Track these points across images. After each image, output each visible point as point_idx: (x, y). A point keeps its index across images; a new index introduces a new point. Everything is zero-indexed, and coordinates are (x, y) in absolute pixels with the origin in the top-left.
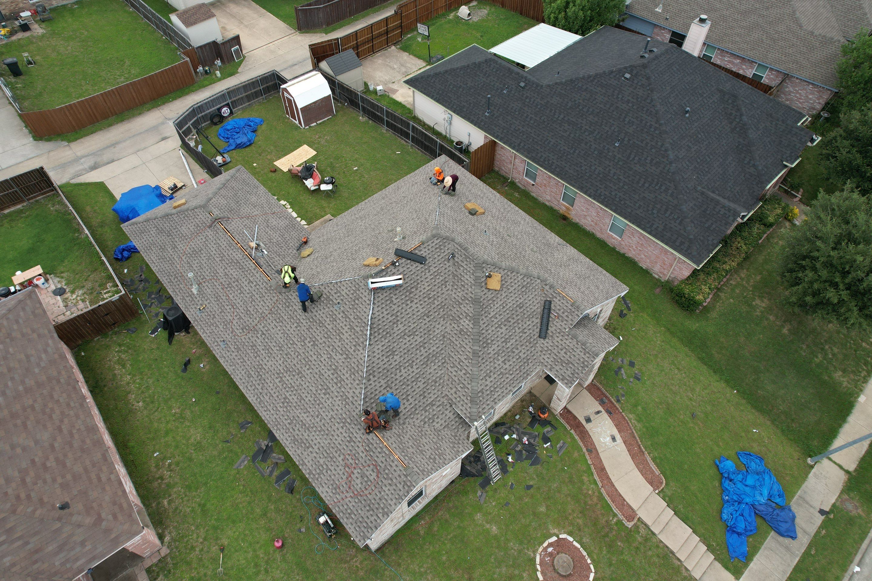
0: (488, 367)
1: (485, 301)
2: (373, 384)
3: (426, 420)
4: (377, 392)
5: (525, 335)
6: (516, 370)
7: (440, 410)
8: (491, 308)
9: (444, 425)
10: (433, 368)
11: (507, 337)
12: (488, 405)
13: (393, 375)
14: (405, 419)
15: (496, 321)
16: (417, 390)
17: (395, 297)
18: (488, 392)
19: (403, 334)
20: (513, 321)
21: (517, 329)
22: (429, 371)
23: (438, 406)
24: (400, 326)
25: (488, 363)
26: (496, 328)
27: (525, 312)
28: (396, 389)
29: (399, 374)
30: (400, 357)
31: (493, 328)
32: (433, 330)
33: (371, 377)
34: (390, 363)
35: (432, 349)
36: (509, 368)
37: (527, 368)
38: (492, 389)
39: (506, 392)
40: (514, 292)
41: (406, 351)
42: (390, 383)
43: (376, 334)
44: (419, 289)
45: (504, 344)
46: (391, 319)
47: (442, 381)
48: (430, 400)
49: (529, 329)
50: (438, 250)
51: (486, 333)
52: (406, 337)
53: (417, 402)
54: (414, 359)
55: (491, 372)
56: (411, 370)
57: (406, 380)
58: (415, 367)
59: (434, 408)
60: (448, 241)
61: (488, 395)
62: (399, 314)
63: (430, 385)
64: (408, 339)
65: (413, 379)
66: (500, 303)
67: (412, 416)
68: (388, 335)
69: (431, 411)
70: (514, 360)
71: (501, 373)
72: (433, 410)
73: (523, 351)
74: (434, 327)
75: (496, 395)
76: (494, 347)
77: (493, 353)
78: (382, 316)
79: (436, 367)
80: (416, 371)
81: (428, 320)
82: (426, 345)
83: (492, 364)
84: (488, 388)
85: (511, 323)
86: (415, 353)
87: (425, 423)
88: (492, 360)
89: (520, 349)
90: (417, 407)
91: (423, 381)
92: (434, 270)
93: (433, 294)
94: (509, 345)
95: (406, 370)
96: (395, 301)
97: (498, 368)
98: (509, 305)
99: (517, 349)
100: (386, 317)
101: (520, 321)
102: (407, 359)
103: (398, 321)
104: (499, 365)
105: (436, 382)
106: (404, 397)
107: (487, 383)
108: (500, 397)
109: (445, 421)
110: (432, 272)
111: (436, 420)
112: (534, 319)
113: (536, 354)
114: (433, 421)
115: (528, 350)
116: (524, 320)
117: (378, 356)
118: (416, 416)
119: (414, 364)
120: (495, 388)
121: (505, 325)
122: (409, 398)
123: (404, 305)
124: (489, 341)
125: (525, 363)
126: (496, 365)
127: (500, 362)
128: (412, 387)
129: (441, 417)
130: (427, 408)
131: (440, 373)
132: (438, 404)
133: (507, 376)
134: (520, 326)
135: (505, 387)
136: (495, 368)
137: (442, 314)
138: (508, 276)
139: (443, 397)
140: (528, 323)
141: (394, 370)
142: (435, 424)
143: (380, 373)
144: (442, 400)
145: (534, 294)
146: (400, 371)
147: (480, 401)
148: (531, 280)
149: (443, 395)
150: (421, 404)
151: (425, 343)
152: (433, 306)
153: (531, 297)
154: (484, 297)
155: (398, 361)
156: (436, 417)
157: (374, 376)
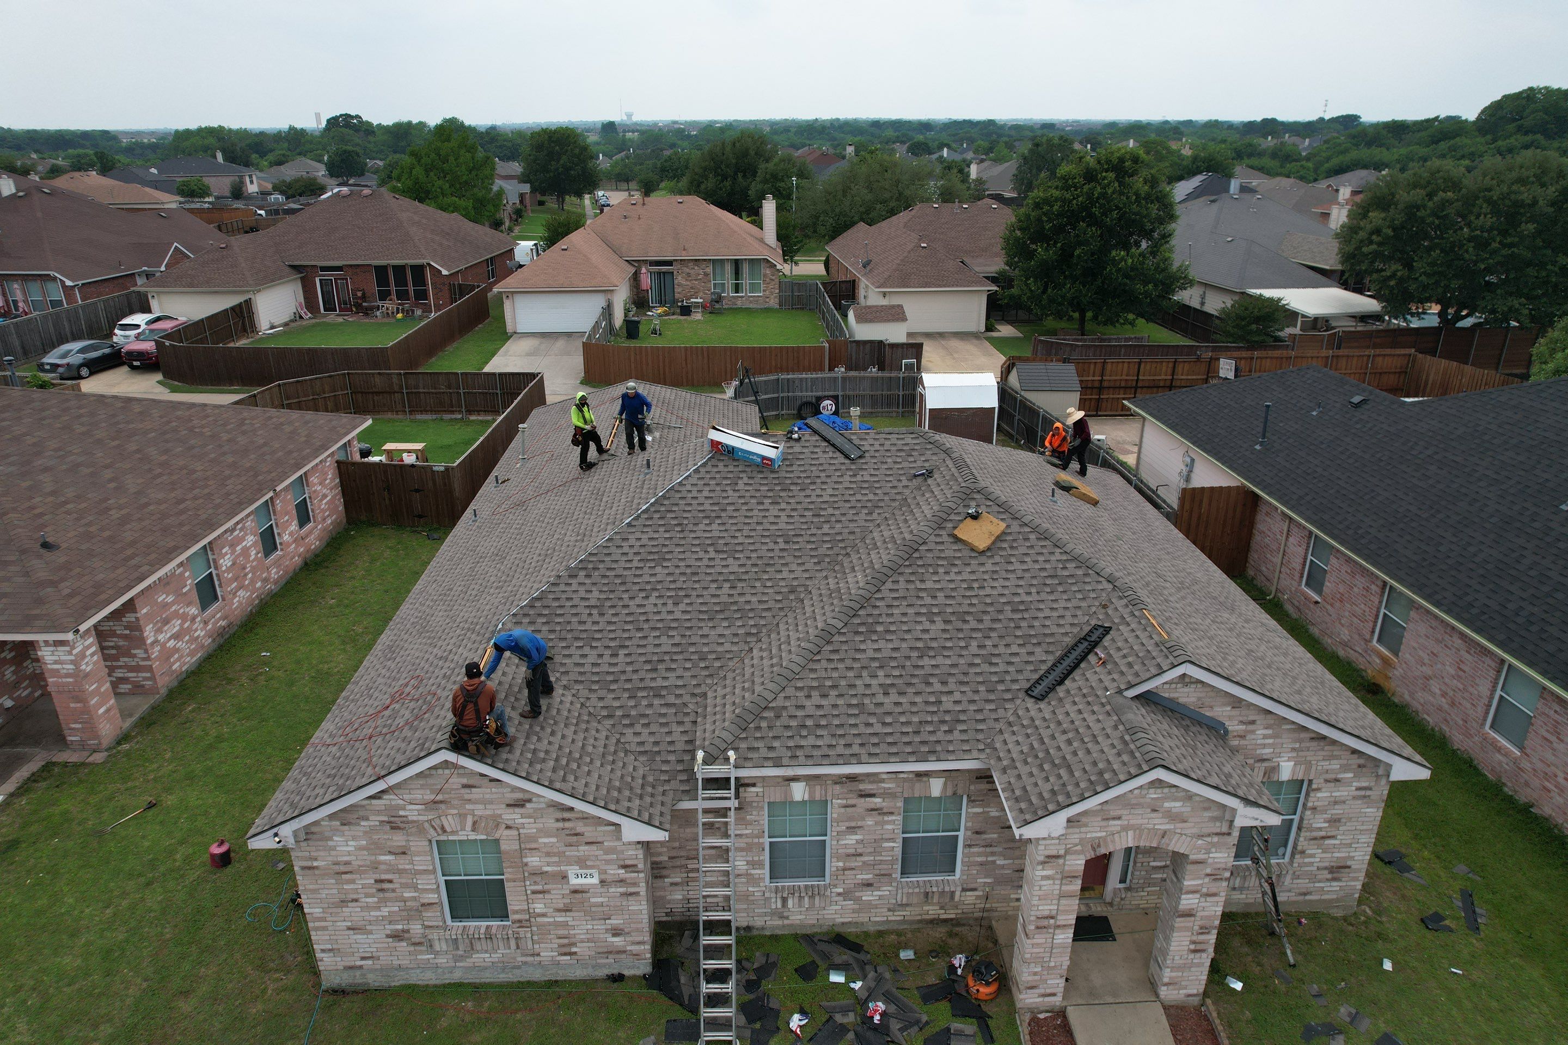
0: (835, 675)
1: (929, 555)
2: (574, 587)
3: (619, 713)
4: (569, 604)
5: (986, 668)
6: (908, 723)
7: (664, 715)
8: (936, 573)
9: (647, 747)
10: (719, 631)
11: (934, 644)
12: (771, 748)
13: (625, 596)
14: (576, 681)
15: (928, 601)
16: (650, 649)
17: (746, 480)
18: (794, 723)
19: (709, 542)
20: (973, 624)
21: (974, 644)
22: (706, 631)
23: (667, 705)
24: (714, 527)
25: (841, 666)
26: (918, 614)
27: (1024, 624)
28: (609, 623)
29: (638, 601)
30: (669, 574)
31: (911, 611)
32: (778, 567)
33: (582, 573)
34: (638, 572)
35: (748, 598)
36: (888, 707)
37: (940, 736)
38: (809, 722)
39: (840, 750)
40: (1020, 574)
41: (689, 571)
42: (608, 604)
43: (657, 516)
44: (808, 492)
45: (915, 654)
46: (707, 507)
47: (717, 664)
48: (659, 682)
49: (1009, 663)
50: (903, 454)
51: (885, 610)
52: (711, 549)
53: (629, 669)
54: (694, 593)
55: (834, 687)
56: (670, 607)
57: (642, 618)
58: (682, 607)
59: (656, 702)
60: (937, 450)
61: (787, 727)
62: (730, 508)
63: (686, 656)
64: (712, 555)
65: (660, 625)
66: (965, 576)
67: (595, 687)
68: (678, 529)
69: (644, 702)
70: (918, 699)
71: (860, 705)
72: (650, 705)
73: (957, 696)
74: (786, 564)
75: (811, 740)
76: (881, 644)
77: (870, 654)
78: (695, 494)
79: (727, 632)
80: (678, 615)
81: (782, 546)
82: (740, 585)
83: (851, 674)
84: (800, 713)
85: (965, 626)
86: (703, 584)
87: (610, 716)
88: (857, 665)
89: (952, 686)
90: (623, 677)
91: (677, 640)
92: (867, 478)
93: (830, 511)
94: (926, 661)
95: (660, 602)
96: (741, 486)
97: (861, 690)
98: (988, 591)
99: (944, 683)
100: (701, 500)
101: (993, 634)
102: (679, 585)
103: (719, 517)
104: (868, 686)
105: (703, 659)
106: (612, 644)
107: (807, 703)
108: (816, 753)
109: (656, 743)
110: (859, 478)
111: (638, 728)
112: (1038, 650)
113: (991, 723)
114: (632, 725)
115: (972, 702)
116: (1008, 640)
117: (626, 550)
118: (602, 693)
119: (687, 601)
120: (818, 726)
121: (947, 622)
122: (622, 652)
123: (754, 501)
124: (880, 628)
125: (943, 722)
126: (859, 682)
127: (874, 682)
128: (645, 637)
129: (654, 728)
130: (640, 694)
131: (727, 646)
132: (671, 699)
133: (872, 720)
134: (988, 643)
135: (849, 740)
136: (852, 686)
137: (821, 551)
138: (1027, 539)
139: (694, 695)
140: (1015, 649)
141: (637, 587)
142: (629, 731)
143: (604, 576)
144: (687, 698)
145: (1074, 603)
146: (647, 597)
147: (758, 728)
148: (1086, 575)
149: (697, 691)
150: (635, 677)
151: (740, 580)
152: (814, 531)
153: (1063, 604)
154: (931, 546)
155: (659, 578)
156: (645, 721)
157: (588, 576)
